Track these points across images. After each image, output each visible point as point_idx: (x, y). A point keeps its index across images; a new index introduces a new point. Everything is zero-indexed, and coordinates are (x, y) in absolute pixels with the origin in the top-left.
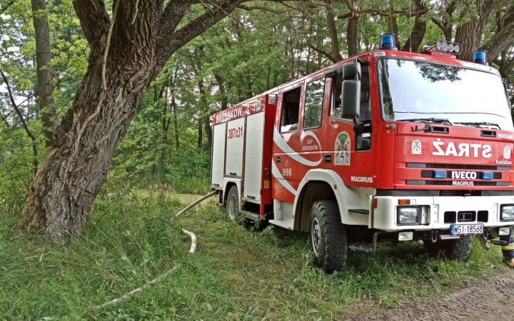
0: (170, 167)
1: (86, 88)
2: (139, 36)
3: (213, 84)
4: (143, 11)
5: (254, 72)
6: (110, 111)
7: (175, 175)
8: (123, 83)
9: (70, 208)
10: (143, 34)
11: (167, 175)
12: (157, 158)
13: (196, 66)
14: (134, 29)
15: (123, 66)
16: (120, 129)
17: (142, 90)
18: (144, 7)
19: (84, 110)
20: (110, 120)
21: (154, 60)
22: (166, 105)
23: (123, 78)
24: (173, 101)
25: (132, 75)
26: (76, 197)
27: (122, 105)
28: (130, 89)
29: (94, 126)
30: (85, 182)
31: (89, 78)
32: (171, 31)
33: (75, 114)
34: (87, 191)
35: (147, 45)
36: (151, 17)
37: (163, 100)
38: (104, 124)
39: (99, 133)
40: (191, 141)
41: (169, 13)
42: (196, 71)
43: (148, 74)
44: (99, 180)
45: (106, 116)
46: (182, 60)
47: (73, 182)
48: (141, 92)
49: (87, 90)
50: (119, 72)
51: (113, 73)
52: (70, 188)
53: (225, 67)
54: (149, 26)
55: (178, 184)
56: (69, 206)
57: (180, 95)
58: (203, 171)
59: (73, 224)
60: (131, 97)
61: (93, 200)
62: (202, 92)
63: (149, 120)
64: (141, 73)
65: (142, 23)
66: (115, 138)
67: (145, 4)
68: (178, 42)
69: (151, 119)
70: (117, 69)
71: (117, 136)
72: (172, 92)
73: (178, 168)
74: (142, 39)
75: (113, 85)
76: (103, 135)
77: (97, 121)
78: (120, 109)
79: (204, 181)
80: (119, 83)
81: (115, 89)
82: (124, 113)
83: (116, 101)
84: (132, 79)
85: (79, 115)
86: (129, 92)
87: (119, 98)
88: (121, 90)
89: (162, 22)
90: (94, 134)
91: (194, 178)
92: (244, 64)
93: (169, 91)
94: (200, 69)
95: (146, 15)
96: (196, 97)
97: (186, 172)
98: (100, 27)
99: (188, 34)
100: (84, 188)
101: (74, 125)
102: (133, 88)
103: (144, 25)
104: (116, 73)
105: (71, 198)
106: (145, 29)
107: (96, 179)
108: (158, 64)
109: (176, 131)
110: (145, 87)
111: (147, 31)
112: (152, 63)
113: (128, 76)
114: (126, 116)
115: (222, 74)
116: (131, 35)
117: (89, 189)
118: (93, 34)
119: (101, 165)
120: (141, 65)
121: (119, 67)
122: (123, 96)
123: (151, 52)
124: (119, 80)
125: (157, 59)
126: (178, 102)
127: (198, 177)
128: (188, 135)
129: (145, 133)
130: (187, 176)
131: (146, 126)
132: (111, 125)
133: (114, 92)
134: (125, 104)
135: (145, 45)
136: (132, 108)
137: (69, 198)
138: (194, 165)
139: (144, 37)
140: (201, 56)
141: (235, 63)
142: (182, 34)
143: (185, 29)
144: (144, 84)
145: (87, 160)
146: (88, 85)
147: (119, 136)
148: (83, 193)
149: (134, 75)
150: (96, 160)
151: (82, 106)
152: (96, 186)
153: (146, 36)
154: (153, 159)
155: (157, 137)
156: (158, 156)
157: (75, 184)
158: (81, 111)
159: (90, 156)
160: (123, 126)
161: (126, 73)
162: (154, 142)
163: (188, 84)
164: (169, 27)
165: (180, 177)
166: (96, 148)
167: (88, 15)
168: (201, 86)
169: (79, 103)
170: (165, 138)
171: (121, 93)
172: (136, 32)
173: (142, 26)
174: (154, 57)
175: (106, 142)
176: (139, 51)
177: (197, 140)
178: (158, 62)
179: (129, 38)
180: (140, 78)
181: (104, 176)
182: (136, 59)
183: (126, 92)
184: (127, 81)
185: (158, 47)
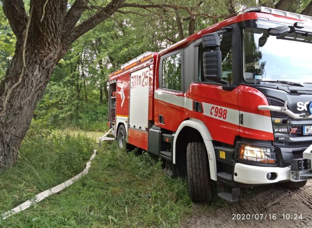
0: (81, 115)
1: (13, 66)
2: (48, 30)
3: (108, 62)
4: (50, 13)
5: (133, 55)
6: (30, 81)
7: (85, 120)
8: (39, 62)
9: (4, 148)
10: (51, 29)
11: (80, 120)
12: (73, 109)
13: (97, 51)
14: (45, 25)
15: (39, 50)
16: (38, 93)
17: (52, 66)
18: (51, 11)
19: (12, 81)
20: (30, 87)
21: (60, 46)
22: (78, 75)
23: (39, 59)
24: (83, 73)
25: (45, 57)
26: (8, 140)
27: (39, 76)
28: (44, 66)
29: (20, 92)
30: (14, 130)
31: (15, 59)
32: (72, 27)
33: (6, 84)
34: (16, 136)
35: (55, 36)
36: (56, 17)
37: (77, 72)
38: (26, 90)
39: (23, 96)
40: (96, 98)
41: (70, 15)
42: (97, 55)
43: (56, 56)
44: (24, 128)
45: (27, 84)
46: (88, 47)
47: (6, 130)
48: (52, 68)
49: (14, 66)
50: (36, 55)
51: (32, 55)
52: (4, 134)
53: (115, 52)
54: (55, 23)
55: (87, 126)
56: (4, 146)
57: (87, 70)
58: (103, 117)
59: (7, 158)
60: (45, 71)
61: (21, 142)
62: (101, 67)
63: (67, 85)
64: (51, 55)
65: (50, 21)
66: (35, 100)
67: (51, 9)
68: (77, 34)
69: (69, 85)
70: (35, 52)
71: (36, 97)
72: (82, 67)
73: (87, 116)
74: (51, 32)
75: (31, 63)
76: (26, 98)
77: (22, 88)
78: (37, 80)
79: (104, 123)
80: (36, 62)
81: (33, 66)
82: (40, 82)
83: (35, 74)
84: (45, 59)
85: (9, 84)
86: (43, 68)
87: (36, 72)
88: (38, 66)
89: (65, 21)
90: (20, 97)
91: (97, 122)
92: (126, 50)
93: (80, 67)
94: (99, 53)
95: (52, 16)
96: (98, 71)
97: (92, 118)
98: (22, 24)
99: (83, 29)
100: (14, 133)
101: (6, 91)
102: (46, 65)
103: (52, 23)
104: (34, 55)
105: (5, 141)
106: (52, 25)
107: (22, 127)
108: (63, 49)
109: (86, 92)
110: (55, 64)
111: (54, 27)
112: (59, 48)
113: (43, 57)
114: (42, 84)
115: (113, 56)
116: (43, 29)
117: (17, 134)
118: (18, 29)
119: (25, 118)
120: (51, 50)
121: (36, 51)
122: (39, 70)
123: (57, 41)
124: (36, 60)
125: (63, 46)
126: (86, 74)
127: (100, 121)
128: (93, 94)
129: (65, 94)
130: (92, 120)
131: (65, 89)
132: (31, 91)
133: (33, 68)
134: (41, 76)
135: (53, 36)
136: (46, 79)
137: (3, 141)
138: (97, 113)
139: (52, 31)
140: (100, 45)
141: (121, 49)
142: (79, 29)
143: (81, 26)
144: (53, 62)
145: (15, 114)
146: (15, 63)
147: (38, 98)
148: (12, 138)
149: (46, 56)
150: (21, 115)
151: (11, 78)
152: (22, 132)
153: (53, 30)
154: (70, 110)
155: (73, 96)
156: (74, 108)
157: (7, 131)
158: (10, 82)
159: (17, 112)
160: (40, 91)
161: (41, 55)
162: (71, 99)
163: (92, 62)
164: (71, 24)
165: (88, 121)
166: (21, 107)
167: (13, 16)
168: (100, 64)
169: (9, 76)
170: (79, 96)
171: (37, 69)
172: (46, 27)
173: (50, 23)
174: (60, 44)
175: (28, 102)
176: (49, 40)
177: (99, 97)
178: (63, 48)
179: (41, 31)
180: (51, 58)
181: (27, 125)
182: (47, 46)
183: (41, 68)
184: (42, 61)
185: (63, 38)
